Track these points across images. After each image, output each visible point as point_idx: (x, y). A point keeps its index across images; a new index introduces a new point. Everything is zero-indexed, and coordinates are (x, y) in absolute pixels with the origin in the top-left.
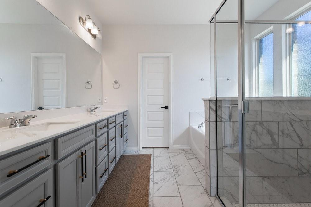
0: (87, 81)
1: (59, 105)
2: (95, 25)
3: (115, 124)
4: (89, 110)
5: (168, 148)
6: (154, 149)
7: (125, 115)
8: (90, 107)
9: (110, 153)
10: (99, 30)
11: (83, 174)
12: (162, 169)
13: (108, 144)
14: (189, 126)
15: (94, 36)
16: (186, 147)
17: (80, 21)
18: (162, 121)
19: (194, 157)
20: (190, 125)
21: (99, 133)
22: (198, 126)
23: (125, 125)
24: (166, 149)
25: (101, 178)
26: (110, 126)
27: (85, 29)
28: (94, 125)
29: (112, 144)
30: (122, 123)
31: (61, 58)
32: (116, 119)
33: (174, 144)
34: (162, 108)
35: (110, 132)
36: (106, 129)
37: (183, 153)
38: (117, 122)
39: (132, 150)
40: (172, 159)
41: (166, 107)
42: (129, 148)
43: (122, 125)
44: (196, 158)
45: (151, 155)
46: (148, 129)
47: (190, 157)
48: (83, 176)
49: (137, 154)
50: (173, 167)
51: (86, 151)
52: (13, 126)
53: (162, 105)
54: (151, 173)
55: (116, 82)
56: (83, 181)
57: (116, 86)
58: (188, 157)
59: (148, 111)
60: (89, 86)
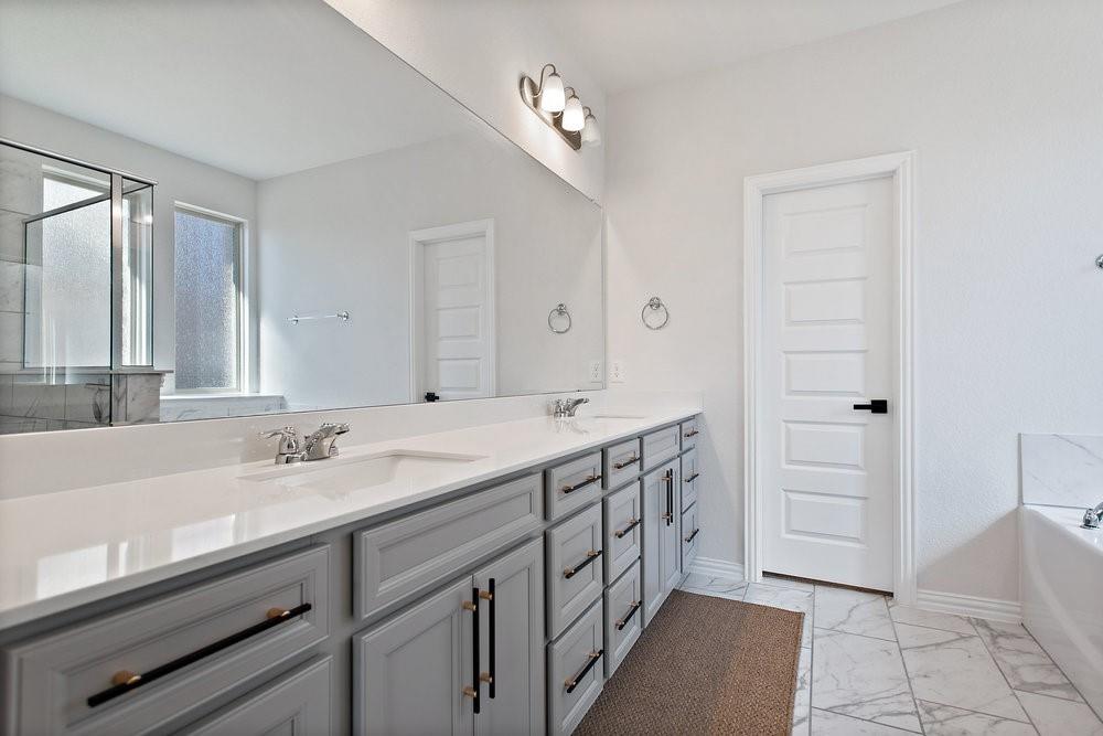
0: (556, 306)
1: (475, 389)
2: (576, 97)
3: (641, 469)
4: (553, 407)
5: (891, 595)
6: (819, 589)
7: (689, 432)
8: (556, 397)
9: (614, 588)
10: (590, 115)
11: (481, 680)
12: (859, 704)
13: (604, 552)
14: (1013, 505)
15: (574, 139)
16: (996, 611)
17: (522, 93)
18: (856, 467)
19: (1056, 679)
20: (1021, 501)
21: (560, 507)
22: (1081, 515)
23: (687, 474)
24: (881, 601)
25: (570, 691)
26: (615, 479)
27: (543, 119)
28: (538, 478)
29: (623, 553)
30: (675, 465)
31: (482, 235)
32: (645, 447)
33: (922, 581)
34: (856, 407)
35: (613, 501)
36: (594, 491)
37: (977, 641)
38: (649, 463)
39: (713, 576)
40: (914, 662)
41: (879, 407)
42: (701, 565)
43: (670, 473)
44: (1072, 687)
45: (800, 616)
46: (788, 500)
47: (1029, 676)
48: (476, 687)
49: (740, 599)
50: (921, 712)
51: (492, 582)
52: (284, 458)
53: (856, 394)
54: (800, 711)
55: (655, 304)
56: (477, 709)
57: (655, 318)
58: (1014, 669)
59: (785, 421)
60: (561, 323)
